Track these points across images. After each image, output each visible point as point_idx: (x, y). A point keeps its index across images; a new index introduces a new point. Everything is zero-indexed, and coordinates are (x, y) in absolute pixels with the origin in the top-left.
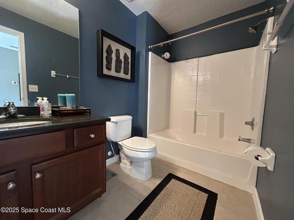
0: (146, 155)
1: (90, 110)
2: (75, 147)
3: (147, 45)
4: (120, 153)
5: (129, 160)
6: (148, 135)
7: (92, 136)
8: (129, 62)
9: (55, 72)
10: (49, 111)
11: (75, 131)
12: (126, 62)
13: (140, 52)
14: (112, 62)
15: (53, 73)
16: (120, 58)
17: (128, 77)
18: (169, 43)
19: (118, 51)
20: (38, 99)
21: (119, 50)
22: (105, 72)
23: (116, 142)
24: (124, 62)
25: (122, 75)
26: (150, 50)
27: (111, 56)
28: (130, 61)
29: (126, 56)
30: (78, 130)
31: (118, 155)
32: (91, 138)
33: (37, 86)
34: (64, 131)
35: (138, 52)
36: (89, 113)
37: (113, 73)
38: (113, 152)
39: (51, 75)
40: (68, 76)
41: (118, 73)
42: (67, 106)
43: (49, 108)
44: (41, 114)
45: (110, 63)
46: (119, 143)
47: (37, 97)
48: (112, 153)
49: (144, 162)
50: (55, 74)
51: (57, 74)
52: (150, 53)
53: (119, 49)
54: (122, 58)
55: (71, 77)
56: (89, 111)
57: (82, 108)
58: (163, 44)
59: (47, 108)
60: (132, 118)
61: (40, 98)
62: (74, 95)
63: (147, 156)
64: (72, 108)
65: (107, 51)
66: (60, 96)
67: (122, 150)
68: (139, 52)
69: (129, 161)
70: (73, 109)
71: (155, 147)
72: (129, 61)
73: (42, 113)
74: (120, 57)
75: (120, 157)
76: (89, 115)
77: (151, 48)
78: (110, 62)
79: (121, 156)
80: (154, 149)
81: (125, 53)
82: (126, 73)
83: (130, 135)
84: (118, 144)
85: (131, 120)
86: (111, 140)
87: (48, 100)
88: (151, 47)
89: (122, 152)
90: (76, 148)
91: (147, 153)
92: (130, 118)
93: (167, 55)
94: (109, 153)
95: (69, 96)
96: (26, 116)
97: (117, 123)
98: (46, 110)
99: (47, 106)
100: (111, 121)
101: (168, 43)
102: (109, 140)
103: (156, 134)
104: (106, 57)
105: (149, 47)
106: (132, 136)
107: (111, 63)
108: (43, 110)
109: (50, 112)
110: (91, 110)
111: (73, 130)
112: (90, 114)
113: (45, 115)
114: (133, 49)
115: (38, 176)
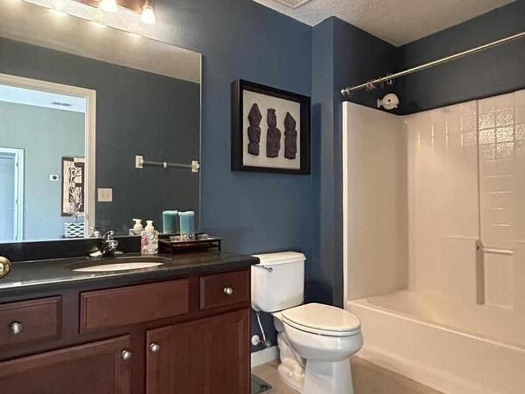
0: (338, 345)
1: (219, 241)
2: (201, 308)
3: (337, 88)
4: (279, 340)
5: (298, 355)
6: (346, 302)
7: (229, 291)
8: (296, 132)
9: (142, 157)
10: (155, 244)
11: (202, 280)
12: (290, 132)
13: (320, 104)
14: (259, 138)
15: (139, 161)
16: (277, 127)
17: (295, 164)
18: (389, 81)
19: (271, 112)
20: (135, 223)
21: (275, 110)
22: (248, 160)
23: (269, 313)
24: (285, 133)
25: (280, 162)
26: (346, 98)
27: (258, 125)
28: (298, 128)
29: (289, 120)
30: (206, 278)
31: (274, 347)
32: (226, 294)
33: (111, 190)
34: (188, 280)
35: (317, 104)
36: (217, 248)
37: (262, 160)
38: (264, 335)
39: (135, 165)
40: (165, 164)
41: (273, 157)
42: (181, 234)
43: (154, 240)
44: (143, 250)
45: (255, 141)
46: (275, 315)
47: (134, 220)
48: (261, 338)
49: (333, 361)
50: (142, 161)
51: (146, 162)
52: (345, 104)
53: (273, 108)
54: (280, 126)
55: (170, 164)
56: (217, 243)
57: (205, 237)
58: (374, 84)
59: (152, 240)
60: (305, 259)
61: (138, 221)
62: (192, 213)
63: (340, 348)
64: (189, 237)
65: (250, 118)
66: (167, 216)
67: (283, 334)
68: (319, 106)
69: (297, 361)
70: (191, 240)
71: (359, 328)
72: (296, 129)
73: (144, 247)
74: (275, 126)
75: (278, 350)
76: (218, 252)
77: (345, 93)
78: (257, 140)
79: (280, 348)
80: (356, 333)
81: (288, 113)
82: (289, 155)
83: (301, 300)
84: (273, 317)
85: (303, 264)
86: (258, 308)
87: (153, 224)
88: (347, 90)
89: (283, 338)
90: (203, 310)
91: (338, 339)
92: (300, 258)
93: (391, 100)
94: (255, 340)
95: (185, 216)
96: (124, 253)
97: (271, 269)
98: (150, 242)
99: (153, 236)
100: (261, 264)
101: (385, 82)
102: (253, 307)
103: (368, 301)
104: (249, 129)
105: (342, 91)
106: (306, 302)
107: (259, 141)
108: (147, 244)
109: (156, 246)
110: (222, 242)
111: (199, 279)
112: (220, 249)
113: (149, 250)
114: (304, 102)
115: (155, 348)
